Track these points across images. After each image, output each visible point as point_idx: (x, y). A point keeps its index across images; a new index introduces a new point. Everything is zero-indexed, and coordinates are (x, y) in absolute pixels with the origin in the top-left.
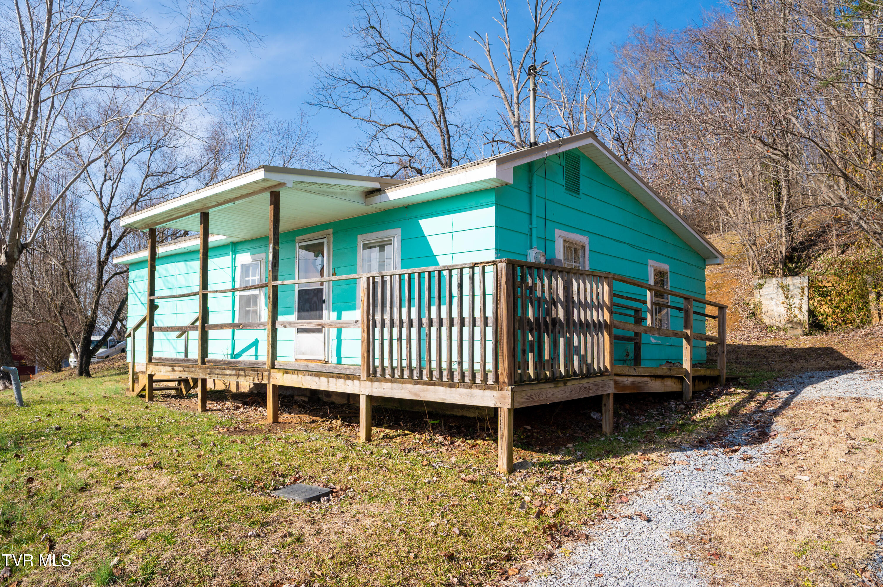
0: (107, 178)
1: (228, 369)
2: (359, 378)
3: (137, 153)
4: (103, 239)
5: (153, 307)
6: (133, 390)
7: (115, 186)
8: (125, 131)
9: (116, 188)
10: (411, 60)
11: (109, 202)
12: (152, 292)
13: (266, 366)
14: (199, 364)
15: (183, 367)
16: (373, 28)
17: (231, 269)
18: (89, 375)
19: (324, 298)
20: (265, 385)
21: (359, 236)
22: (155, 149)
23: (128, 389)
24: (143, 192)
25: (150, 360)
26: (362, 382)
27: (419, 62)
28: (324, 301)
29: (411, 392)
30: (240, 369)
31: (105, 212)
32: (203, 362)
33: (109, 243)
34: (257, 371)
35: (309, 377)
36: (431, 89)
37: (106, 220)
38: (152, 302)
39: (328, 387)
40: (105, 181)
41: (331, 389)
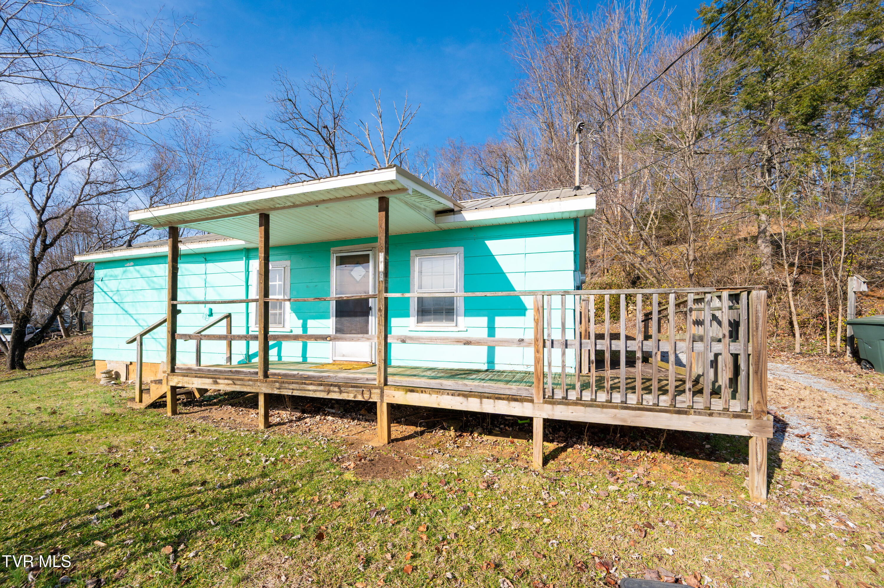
0: (38, 179)
1: (311, 384)
2: (532, 401)
3: (78, 160)
4: (37, 237)
5: (174, 312)
6: (141, 401)
7: (51, 187)
8: (72, 134)
9: (53, 189)
10: (317, 130)
11: (44, 202)
12: (174, 296)
13: (376, 383)
14: (261, 376)
15: (232, 379)
16: (290, 100)
17: (244, 273)
18: (23, 367)
19: (370, 305)
20: (375, 403)
21: (412, 252)
22: (96, 160)
23: (133, 399)
24: (83, 196)
25: (173, 370)
26: (536, 405)
27: (324, 132)
28: (370, 309)
29: (615, 417)
30: (331, 385)
31: (38, 211)
32: (266, 375)
33: (44, 241)
34: (361, 387)
35: (450, 397)
36: (327, 153)
37: (40, 219)
38: (174, 307)
39: (481, 408)
40: (36, 182)
41: (485, 411)
